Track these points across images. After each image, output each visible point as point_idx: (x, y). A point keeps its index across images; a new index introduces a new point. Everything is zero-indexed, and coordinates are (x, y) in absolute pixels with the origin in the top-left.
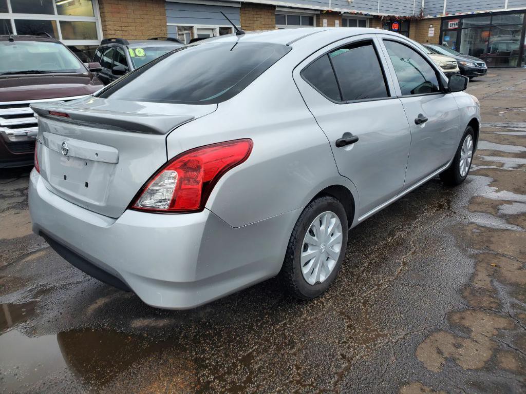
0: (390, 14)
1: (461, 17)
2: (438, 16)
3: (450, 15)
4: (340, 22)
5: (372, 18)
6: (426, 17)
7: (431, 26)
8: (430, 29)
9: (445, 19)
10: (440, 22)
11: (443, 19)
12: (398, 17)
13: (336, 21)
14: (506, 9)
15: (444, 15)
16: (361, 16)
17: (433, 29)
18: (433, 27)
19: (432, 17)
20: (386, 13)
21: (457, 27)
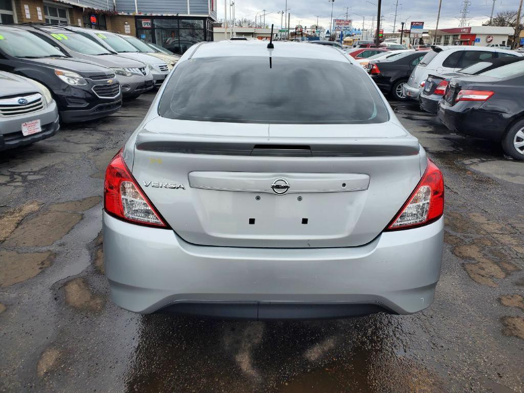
0: (90, 7)
1: (152, 18)
2: (131, 14)
3: (142, 15)
4: (41, 9)
5: (71, 8)
6: (120, 14)
7: (126, 23)
8: (125, 26)
9: (138, 18)
10: (133, 20)
11: (136, 17)
12: (97, 10)
13: (37, 8)
14: (189, 15)
15: (137, 13)
16: (62, 5)
17: (129, 26)
18: (128, 24)
19: (126, 14)
20: (86, 5)
21: (150, 26)
